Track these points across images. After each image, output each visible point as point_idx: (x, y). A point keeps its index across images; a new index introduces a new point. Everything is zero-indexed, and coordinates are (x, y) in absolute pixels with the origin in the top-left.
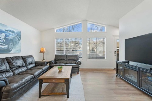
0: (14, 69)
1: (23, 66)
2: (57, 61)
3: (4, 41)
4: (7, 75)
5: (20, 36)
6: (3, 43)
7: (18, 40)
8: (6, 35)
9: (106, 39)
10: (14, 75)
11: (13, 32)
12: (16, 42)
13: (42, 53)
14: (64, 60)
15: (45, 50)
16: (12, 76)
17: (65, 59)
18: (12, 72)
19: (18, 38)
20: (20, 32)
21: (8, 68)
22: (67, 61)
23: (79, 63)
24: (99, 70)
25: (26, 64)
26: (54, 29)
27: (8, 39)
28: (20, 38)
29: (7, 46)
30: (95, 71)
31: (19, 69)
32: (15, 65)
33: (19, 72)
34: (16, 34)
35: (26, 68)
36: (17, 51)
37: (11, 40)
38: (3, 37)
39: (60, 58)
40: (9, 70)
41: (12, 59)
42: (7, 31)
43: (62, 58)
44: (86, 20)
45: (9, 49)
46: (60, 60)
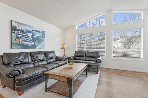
0: (36, 61)
1: (44, 60)
2: (77, 58)
3: (31, 39)
4: (28, 66)
5: (45, 34)
6: (31, 41)
7: (43, 38)
8: (32, 35)
9: (142, 29)
10: (35, 67)
11: (39, 32)
12: (41, 39)
13: (63, 49)
14: (83, 56)
15: (65, 46)
16: (33, 67)
17: (85, 56)
18: (33, 64)
19: (43, 37)
20: (45, 31)
21: (30, 60)
22: (86, 58)
23: (98, 61)
24: (130, 72)
25: (46, 58)
26: (75, 26)
27: (34, 37)
28: (45, 36)
29: (33, 43)
30: (122, 74)
31: (40, 62)
32: (37, 58)
33: (39, 65)
34: (41, 33)
35: (46, 62)
36: (42, 47)
37: (37, 38)
38: (30, 36)
39: (79, 55)
40: (30, 62)
41: (35, 53)
42: (34, 31)
43: (81, 55)
44: (111, 10)
45: (35, 45)
46: (79, 57)
